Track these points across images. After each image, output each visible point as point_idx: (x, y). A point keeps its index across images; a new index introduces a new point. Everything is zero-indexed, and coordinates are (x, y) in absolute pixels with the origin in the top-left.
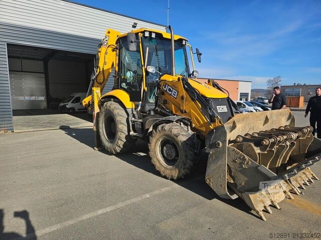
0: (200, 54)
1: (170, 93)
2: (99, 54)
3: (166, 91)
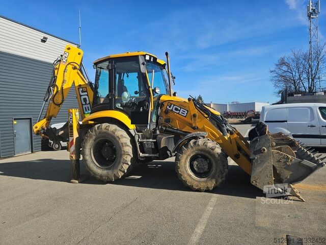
0: (174, 78)
1: (178, 112)
2: (56, 71)
3: (172, 110)
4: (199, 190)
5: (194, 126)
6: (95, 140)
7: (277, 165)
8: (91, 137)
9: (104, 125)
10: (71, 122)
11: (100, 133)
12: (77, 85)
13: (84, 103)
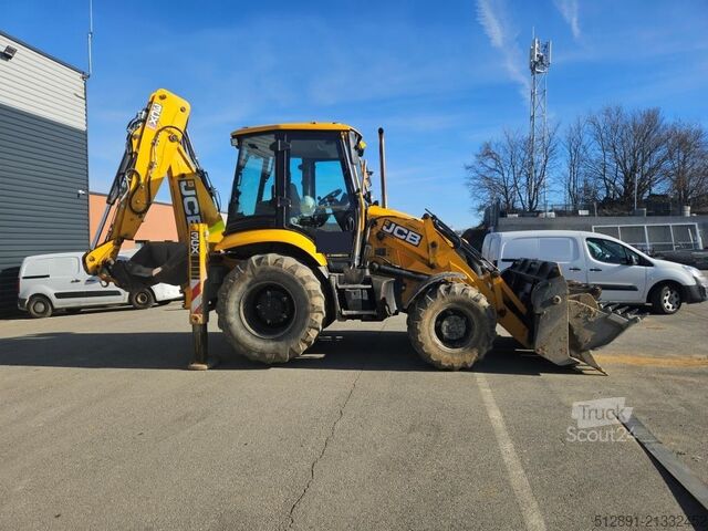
1: (404, 237)
2: (135, 142)
3: (392, 233)
4: (450, 369)
5: (431, 262)
6: (249, 286)
7: (574, 323)
8: (242, 279)
9: (272, 257)
10: (195, 250)
11: (262, 271)
12: (175, 173)
13: (189, 212)
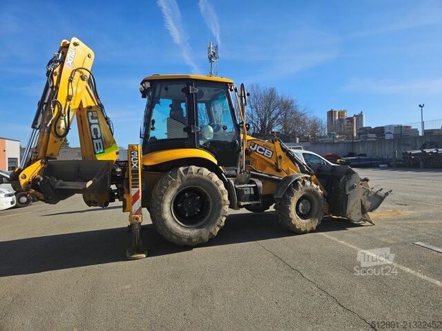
3: (256, 151)
4: (305, 232)
5: (279, 168)
7: (363, 198)
9: (194, 168)
10: (135, 165)
12: (85, 106)
13: (94, 137)
